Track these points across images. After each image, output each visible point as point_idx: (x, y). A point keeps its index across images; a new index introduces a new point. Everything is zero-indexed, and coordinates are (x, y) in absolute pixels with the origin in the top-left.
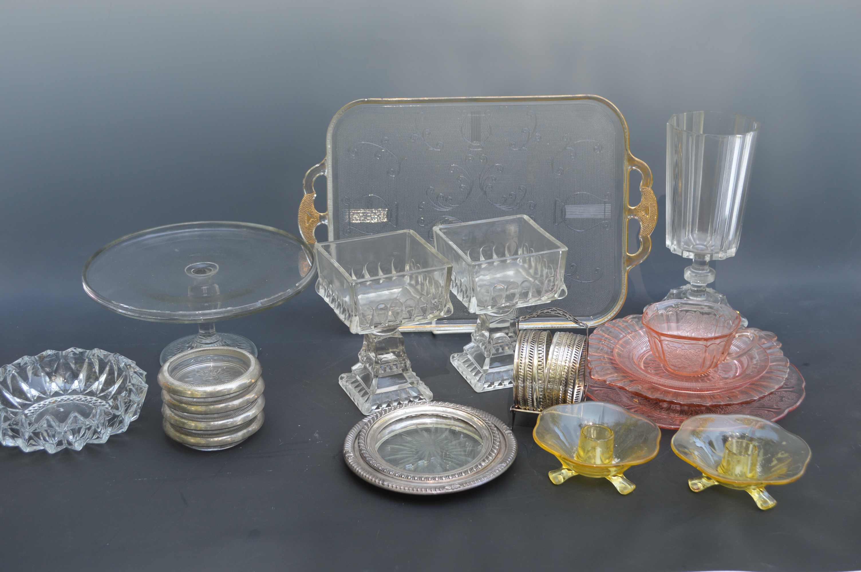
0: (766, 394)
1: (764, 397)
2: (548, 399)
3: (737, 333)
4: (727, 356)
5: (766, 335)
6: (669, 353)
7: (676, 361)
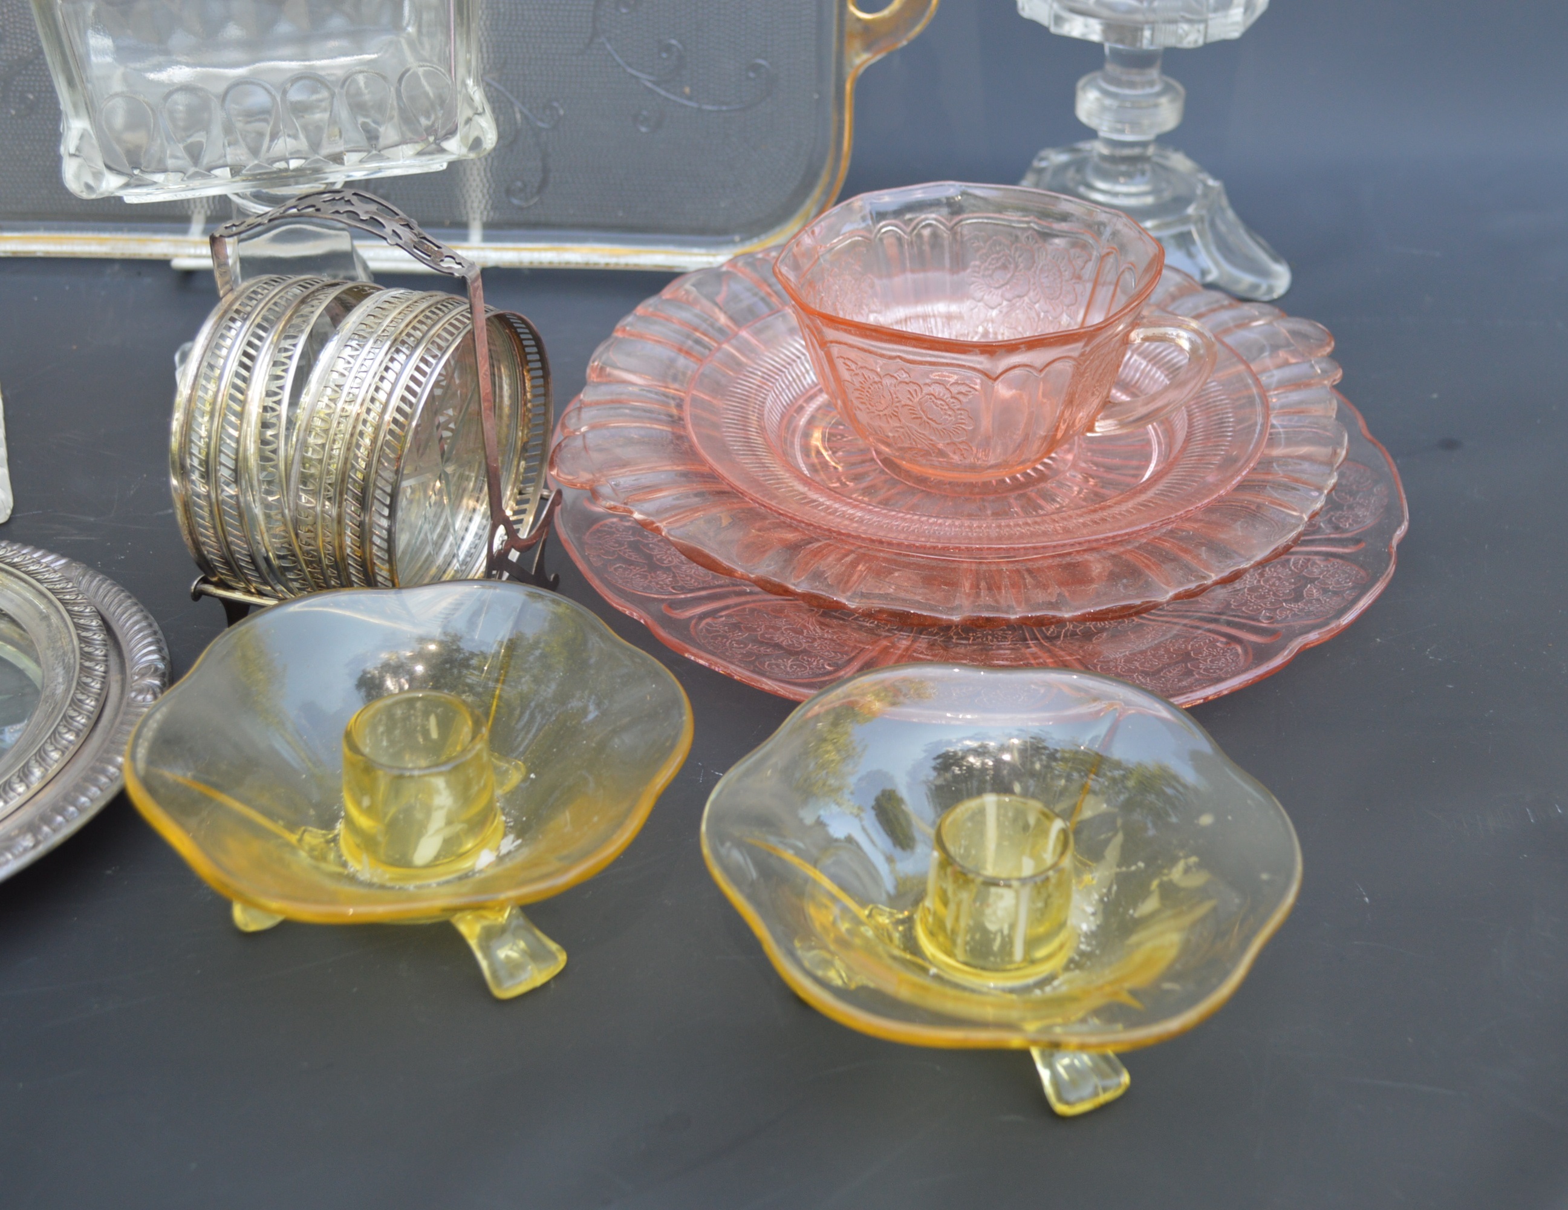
0: (1209, 582)
1: (1202, 590)
2: (309, 563)
3: (1134, 325)
4: (1097, 412)
5: (1294, 333)
6: (857, 394)
7: (884, 425)
